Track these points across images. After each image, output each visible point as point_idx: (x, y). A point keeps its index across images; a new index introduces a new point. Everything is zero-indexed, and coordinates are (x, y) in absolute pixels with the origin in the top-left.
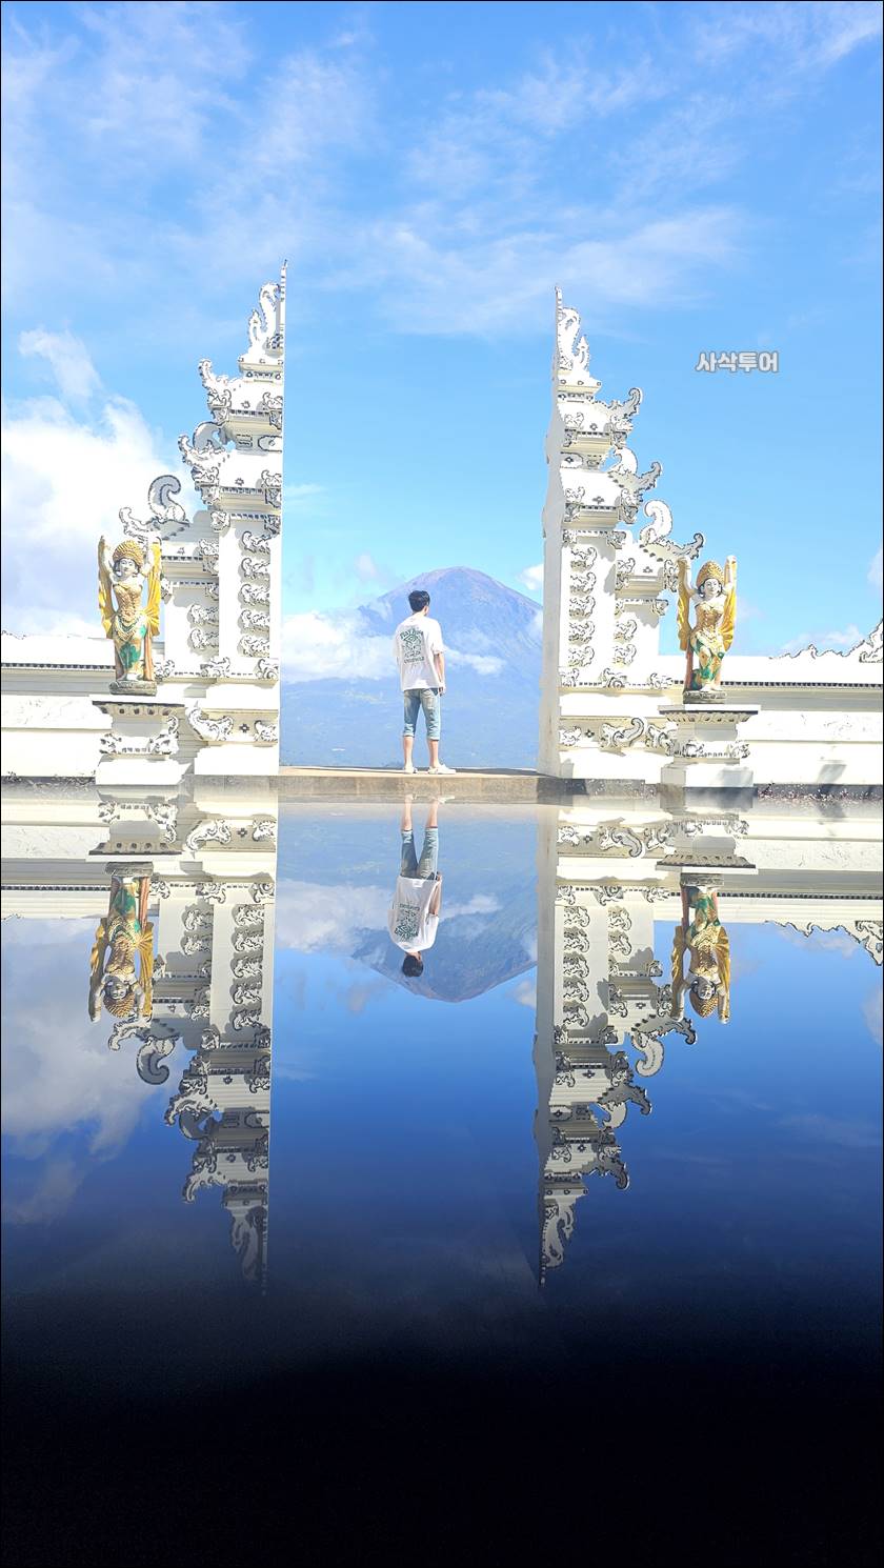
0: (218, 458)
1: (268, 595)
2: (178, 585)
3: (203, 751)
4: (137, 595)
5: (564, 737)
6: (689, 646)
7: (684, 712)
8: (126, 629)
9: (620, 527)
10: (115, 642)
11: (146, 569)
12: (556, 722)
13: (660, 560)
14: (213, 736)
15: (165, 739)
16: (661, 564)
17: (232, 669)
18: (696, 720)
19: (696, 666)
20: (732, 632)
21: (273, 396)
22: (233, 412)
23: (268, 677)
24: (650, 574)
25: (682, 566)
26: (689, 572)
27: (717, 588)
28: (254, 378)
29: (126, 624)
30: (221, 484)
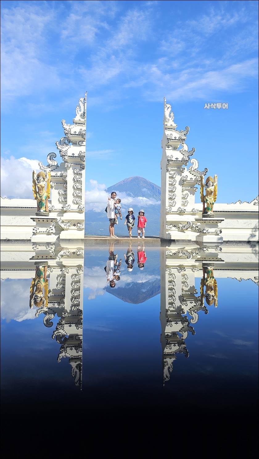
0: (67, 148)
1: (81, 187)
2: (55, 184)
3: (62, 232)
4: (44, 187)
5: (167, 227)
6: (204, 200)
7: (202, 220)
8: (40, 197)
9: (183, 166)
10: (37, 201)
11: (46, 180)
12: (165, 223)
13: (195, 176)
14: (65, 227)
15: (52, 228)
16: (195, 177)
17: (71, 208)
18: (206, 222)
19: (206, 207)
20: (216, 197)
21: (83, 130)
22: (71, 134)
23: (81, 210)
24: (192, 180)
25: (201, 178)
26: (203, 180)
27: (212, 184)
28: (77, 125)
29: (40, 196)
30: (68, 155)
